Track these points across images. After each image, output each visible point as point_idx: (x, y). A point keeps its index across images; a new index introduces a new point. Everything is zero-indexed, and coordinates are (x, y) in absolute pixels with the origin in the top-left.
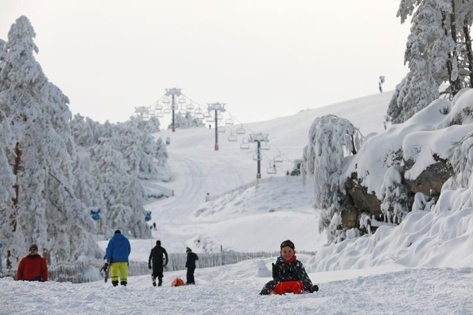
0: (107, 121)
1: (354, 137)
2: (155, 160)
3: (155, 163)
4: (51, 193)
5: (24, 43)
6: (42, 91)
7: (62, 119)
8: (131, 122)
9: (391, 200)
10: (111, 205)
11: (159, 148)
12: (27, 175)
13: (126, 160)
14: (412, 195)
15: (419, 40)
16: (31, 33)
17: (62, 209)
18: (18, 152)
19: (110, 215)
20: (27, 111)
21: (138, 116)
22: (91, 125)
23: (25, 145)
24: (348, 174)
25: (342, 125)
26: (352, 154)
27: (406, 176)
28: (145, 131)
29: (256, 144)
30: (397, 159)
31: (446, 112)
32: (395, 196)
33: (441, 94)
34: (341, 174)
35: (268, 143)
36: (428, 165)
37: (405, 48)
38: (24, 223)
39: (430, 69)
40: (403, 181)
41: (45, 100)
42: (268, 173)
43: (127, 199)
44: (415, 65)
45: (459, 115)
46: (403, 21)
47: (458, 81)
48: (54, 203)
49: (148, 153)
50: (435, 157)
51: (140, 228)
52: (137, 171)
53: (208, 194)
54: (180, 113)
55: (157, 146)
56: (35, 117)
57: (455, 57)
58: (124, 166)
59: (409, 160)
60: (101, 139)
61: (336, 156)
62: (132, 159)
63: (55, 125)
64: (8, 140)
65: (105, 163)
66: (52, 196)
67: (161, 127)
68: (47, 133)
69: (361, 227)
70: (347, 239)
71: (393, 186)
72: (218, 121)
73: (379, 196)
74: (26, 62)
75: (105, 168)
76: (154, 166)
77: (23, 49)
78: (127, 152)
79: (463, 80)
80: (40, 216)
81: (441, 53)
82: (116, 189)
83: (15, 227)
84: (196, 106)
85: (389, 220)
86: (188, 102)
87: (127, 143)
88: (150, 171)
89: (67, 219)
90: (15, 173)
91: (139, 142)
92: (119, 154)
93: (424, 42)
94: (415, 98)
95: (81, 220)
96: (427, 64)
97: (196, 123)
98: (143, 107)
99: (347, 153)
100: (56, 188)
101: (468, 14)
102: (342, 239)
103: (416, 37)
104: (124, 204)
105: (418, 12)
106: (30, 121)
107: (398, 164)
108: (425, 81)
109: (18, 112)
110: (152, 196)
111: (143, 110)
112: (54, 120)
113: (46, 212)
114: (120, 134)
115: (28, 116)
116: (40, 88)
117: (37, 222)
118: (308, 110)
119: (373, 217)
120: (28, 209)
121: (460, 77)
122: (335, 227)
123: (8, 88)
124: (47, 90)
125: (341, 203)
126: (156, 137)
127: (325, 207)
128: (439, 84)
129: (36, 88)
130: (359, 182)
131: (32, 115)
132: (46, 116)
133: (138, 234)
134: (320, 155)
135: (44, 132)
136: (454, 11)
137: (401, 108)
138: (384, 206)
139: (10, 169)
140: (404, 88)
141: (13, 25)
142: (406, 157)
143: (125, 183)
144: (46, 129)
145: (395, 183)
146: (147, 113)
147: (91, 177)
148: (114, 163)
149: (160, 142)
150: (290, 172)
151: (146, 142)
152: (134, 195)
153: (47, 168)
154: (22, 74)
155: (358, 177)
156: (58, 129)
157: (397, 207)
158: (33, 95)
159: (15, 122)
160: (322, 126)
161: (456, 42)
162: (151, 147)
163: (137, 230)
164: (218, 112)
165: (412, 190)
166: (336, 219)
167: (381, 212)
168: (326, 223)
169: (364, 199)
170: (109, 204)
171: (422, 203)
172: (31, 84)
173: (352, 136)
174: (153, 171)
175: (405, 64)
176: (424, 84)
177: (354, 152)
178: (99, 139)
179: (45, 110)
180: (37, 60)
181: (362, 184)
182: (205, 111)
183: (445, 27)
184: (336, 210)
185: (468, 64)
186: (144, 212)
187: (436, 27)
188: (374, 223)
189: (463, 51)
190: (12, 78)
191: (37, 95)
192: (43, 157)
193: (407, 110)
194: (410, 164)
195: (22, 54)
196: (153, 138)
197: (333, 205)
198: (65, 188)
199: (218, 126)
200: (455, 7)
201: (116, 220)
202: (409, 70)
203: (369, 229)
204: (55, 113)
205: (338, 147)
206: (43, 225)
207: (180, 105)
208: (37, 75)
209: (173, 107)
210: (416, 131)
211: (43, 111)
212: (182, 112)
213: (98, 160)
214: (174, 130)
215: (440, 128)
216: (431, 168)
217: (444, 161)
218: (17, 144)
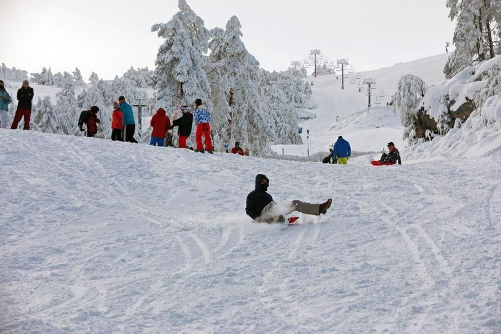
0: (274, 71)
1: (423, 87)
2: (304, 95)
3: (304, 97)
4: (249, 117)
5: (235, 31)
6: (245, 58)
7: (256, 75)
8: (289, 71)
9: (442, 122)
10: (277, 123)
11: (307, 88)
12: (237, 107)
13: (286, 95)
14: (454, 119)
15: (461, 31)
16: (239, 25)
17: (256, 126)
18: (231, 93)
19: (277, 129)
20: (236, 70)
21: (293, 67)
22: (264, 73)
23: (235, 90)
24: (419, 108)
25: (416, 80)
26: (421, 97)
27: (451, 109)
28: (298, 77)
29: (368, 85)
30: (446, 99)
31: (473, 73)
32: (444, 120)
33: (474, 61)
34: (415, 107)
35: (375, 85)
36: (463, 103)
37: (453, 36)
38: (235, 134)
39: (467, 47)
40: (449, 111)
41: (247, 64)
42: (375, 104)
43: (287, 120)
44: (459, 45)
45: (480, 75)
46: (452, 20)
47: (483, 54)
48: (251, 123)
49: (300, 91)
50: (467, 99)
51: (295, 138)
52: (293, 102)
53: (337, 117)
54: (319, 66)
55: (305, 87)
56: (241, 73)
57: (481, 41)
58: (284, 99)
59: (453, 100)
60: (271, 82)
61: (413, 98)
62: (290, 95)
63: (252, 78)
64: (226, 87)
65: (273, 97)
66: (250, 119)
67: (307, 74)
68: (247, 82)
69: (426, 137)
70: (418, 143)
71: (444, 115)
72: (344, 71)
73: (436, 120)
74: (236, 42)
75: (274, 100)
76: (303, 99)
77: (234, 35)
78: (287, 90)
79: (486, 54)
80: (244, 130)
81: (473, 38)
82: (280, 113)
83: (230, 136)
84: (330, 61)
85: (441, 133)
86: (325, 59)
87: (287, 85)
88: (301, 102)
89: (259, 132)
90: (230, 105)
91: (294, 84)
92: (281, 92)
93: (464, 32)
94: (459, 64)
95: (267, 133)
96: (465, 44)
97: (330, 72)
98: (296, 62)
99: (419, 96)
100: (252, 114)
101: (489, 16)
102: (416, 144)
103: (459, 29)
104: (285, 123)
105: (461, 15)
106: (238, 76)
107: (447, 102)
108: (464, 54)
109: (232, 70)
110: (302, 118)
111: (296, 63)
112: (252, 75)
113: (247, 128)
114: (282, 79)
115: (238, 73)
116: (243, 57)
117: (242, 134)
118: (401, 63)
119: (433, 132)
120: (237, 126)
121: (484, 52)
122: (412, 137)
123: (225, 57)
124: (247, 58)
125: (415, 124)
126: (305, 80)
127: (406, 126)
128: (472, 56)
129: (242, 57)
130: (425, 113)
131: (239, 72)
132: (247, 73)
133: (294, 142)
134: (404, 97)
135: (246, 82)
136: (480, 14)
137: (451, 70)
138: (439, 126)
139: (227, 103)
140: (453, 58)
141: (229, 21)
142: (451, 98)
143: (286, 110)
144: (247, 80)
145: (444, 113)
146: (299, 65)
147: (266, 107)
148: (279, 97)
149: (307, 84)
150: (389, 103)
151: (298, 84)
152: (292, 117)
153: (248, 103)
154: (234, 49)
155: (425, 109)
156: (253, 80)
157: (446, 126)
158: (240, 61)
159: (230, 77)
160: (405, 81)
161: (482, 32)
162: (302, 87)
163: (294, 139)
164: (344, 65)
165: (454, 117)
166: (413, 133)
167: (437, 129)
168: (407, 135)
169: (428, 121)
170: (276, 123)
171: (459, 124)
172: (239, 54)
173: (422, 87)
174: (303, 102)
175: (453, 44)
176: (464, 56)
177: (423, 96)
178: (269, 82)
179: (246, 69)
180: (242, 40)
181: (427, 114)
182: (335, 64)
183: (476, 23)
184: (412, 128)
185: (489, 44)
186: (298, 128)
187: (471, 24)
188: (433, 134)
189: (486, 37)
190: (228, 51)
191: (242, 61)
192: (245, 96)
193: (454, 71)
194: (453, 102)
195: (234, 38)
196: (303, 81)
197: (411, 125)
198: (258, 114)
199: (344, 73)
200: (482, 12)
201: (281, 133)
202: (455, 48)
203: (430, 138)
204: (252, 71)
205: (414, 93)
206: (246, 136)
207: (319, 60)
208: (242, 50)
209: (315, 62)
210: (457, 84)
211: (245, 70)
212: (321, 65)
213: (269, 96)
214: (316, 76)
215: (470, 82)
216: (464, 105)
217: (471, 101)
218: (231, 89)
